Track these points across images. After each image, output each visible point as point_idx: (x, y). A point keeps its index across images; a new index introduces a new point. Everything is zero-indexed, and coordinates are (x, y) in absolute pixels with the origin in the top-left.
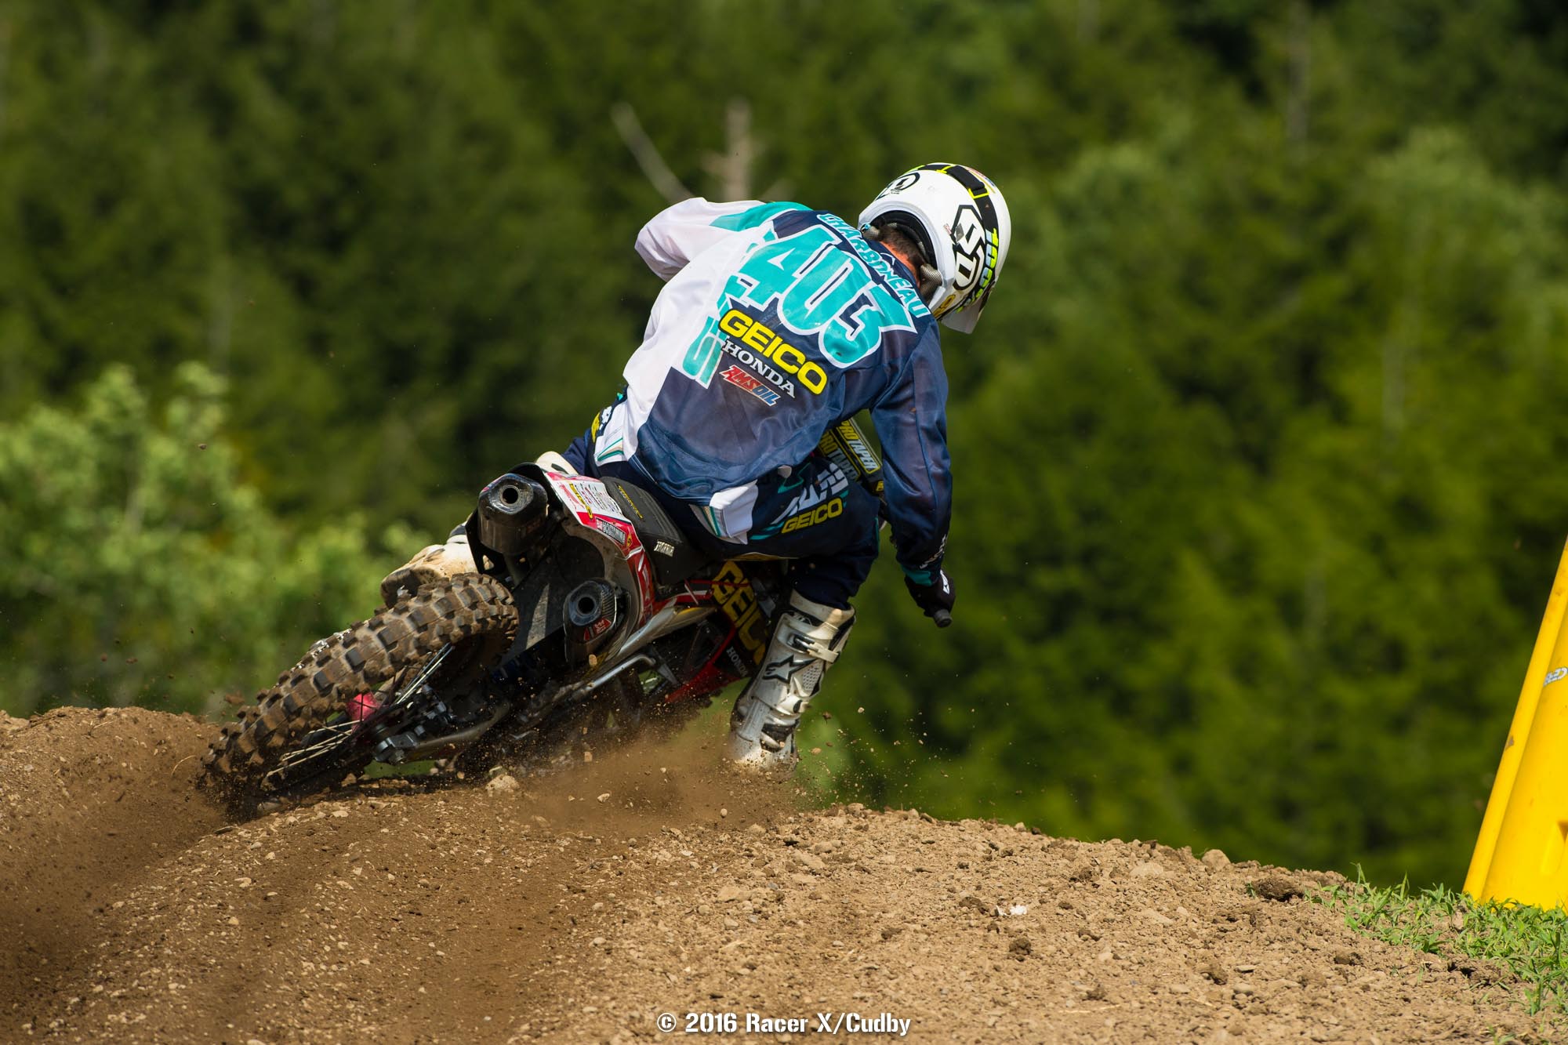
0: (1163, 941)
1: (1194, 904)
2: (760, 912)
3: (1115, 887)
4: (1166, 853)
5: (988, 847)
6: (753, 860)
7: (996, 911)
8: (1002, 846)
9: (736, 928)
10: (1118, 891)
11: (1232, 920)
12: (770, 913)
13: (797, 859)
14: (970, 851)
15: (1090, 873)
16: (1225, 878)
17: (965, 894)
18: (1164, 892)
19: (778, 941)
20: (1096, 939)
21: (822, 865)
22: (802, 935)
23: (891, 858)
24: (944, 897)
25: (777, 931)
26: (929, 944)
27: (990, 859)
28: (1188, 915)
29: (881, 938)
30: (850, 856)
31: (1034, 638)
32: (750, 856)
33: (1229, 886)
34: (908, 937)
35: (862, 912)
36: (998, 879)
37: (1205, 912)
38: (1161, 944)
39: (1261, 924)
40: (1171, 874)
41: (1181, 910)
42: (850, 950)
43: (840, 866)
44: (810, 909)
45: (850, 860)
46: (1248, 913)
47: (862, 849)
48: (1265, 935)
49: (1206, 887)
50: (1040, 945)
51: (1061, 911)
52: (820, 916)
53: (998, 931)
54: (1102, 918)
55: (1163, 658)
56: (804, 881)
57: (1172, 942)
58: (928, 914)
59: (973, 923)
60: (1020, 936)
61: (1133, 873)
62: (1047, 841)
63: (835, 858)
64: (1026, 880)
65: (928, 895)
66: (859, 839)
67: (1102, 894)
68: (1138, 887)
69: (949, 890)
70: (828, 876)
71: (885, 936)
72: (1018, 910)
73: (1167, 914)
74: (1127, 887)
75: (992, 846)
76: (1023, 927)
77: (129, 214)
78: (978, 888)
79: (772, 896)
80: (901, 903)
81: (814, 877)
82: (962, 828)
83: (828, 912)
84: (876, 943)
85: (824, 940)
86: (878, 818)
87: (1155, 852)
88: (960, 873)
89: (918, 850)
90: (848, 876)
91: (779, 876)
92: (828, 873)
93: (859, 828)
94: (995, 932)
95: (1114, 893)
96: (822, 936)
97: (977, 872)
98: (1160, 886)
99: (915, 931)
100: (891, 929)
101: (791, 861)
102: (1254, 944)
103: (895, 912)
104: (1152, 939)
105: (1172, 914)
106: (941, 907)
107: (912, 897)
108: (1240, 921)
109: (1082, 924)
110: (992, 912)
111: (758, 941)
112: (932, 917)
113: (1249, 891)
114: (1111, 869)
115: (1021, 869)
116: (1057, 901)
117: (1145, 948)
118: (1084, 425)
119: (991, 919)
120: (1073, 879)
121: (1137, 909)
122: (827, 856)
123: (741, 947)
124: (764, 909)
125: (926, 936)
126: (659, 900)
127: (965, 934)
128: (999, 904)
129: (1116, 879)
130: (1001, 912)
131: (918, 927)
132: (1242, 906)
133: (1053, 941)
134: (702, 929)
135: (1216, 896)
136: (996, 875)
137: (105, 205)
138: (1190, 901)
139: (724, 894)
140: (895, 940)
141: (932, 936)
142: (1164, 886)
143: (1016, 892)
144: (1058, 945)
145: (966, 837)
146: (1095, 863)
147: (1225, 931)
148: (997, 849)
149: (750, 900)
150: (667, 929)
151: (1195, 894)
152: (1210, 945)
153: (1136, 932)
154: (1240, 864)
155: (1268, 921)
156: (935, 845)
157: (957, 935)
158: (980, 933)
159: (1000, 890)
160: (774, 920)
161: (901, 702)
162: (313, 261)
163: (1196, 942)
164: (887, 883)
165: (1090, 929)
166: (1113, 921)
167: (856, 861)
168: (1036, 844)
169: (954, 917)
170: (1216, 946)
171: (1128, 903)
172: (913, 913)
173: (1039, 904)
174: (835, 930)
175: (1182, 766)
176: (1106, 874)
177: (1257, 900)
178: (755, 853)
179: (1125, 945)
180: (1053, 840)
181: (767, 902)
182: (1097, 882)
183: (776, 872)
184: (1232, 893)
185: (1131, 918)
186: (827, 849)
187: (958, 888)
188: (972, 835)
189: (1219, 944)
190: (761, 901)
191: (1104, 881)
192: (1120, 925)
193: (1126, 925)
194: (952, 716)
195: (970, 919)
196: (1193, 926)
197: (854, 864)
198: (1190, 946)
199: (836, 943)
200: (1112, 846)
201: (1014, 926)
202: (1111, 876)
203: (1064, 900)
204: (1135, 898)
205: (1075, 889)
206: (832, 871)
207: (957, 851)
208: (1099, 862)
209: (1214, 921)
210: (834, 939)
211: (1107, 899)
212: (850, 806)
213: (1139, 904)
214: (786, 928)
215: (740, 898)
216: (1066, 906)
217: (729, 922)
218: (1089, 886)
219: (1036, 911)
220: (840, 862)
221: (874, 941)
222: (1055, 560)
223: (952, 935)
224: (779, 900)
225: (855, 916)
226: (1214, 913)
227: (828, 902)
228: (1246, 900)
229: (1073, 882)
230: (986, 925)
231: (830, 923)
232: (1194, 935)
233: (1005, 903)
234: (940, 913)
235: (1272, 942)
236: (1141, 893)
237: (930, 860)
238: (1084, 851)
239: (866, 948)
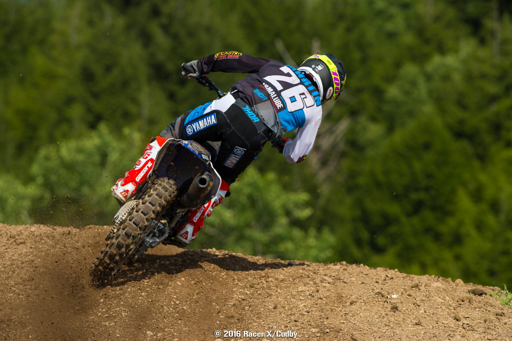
0: (441, 307)
1: (451, 296)
2: (311, 295)
3: (426, 290)
4: (443, 280)
5: (385, 276)
6: (309, 279)
7: (387, 296)
8: (390, 276)
9: (304, 300)
10: (427, 291)
11: (463, 301)
12: (315, 295)
13: (324, 279)
14: (380, 278)
15: (418, 285)
16: (461, 288)
17: (377, 291)
18: (442, 292)
19: (317, 304)
20: (419, 306)
21: (332, 281)
22: (324, 302)
23: (354, 279)
24: (371, 292)
25: (317, 301)
26: (365, 306)
27: (385, 280)
28: (449, 299)
29: (350, 304)
30: (341, 278)
31: (409, 215)
32: (309, 277)
33: (463, 290)
34: (358, 304)
35: (344, 296)
36: (388, 286)
37: (455, 298)
38: (440, 308)
39: (472, 302)
40: (444, 286)
41: (447, 298)
42: (340, 308)
43: (337, 281)
44: (328, 294)
45: (341, 279)
46: (468, 299)
47: (345, 276)
48: (473, 306)
49: (455, 290)
50: (401, 307)
51: (408, 297)
52: (330, 297)
53: (387, 303)
54: (421, 299)
55: (452, 222)
56: (326, 286)
57: (444, 307)
58: (365, 297)
59: (380, 300)
60: (395, 304)
61: (432, 285)
62: (405, 275)
63: (336, 279)
64: (397, 287)
65: (365, 291)
66: (344, 273)
67: (421, 292)
68: (433, 290)
69: (372, 290)
70: (333, 284)
71: (351, 304)
72: (394, 296)
73: (442, 299)
74: (429, 290)
75: (387, 276)
76: (395, 302)
77: (116, 72)
78: (382, 289)
79: (315, 290)
80: (357, 293)
81: (329, 284)
82: (377, 270)
83: (333, 296)
84: (348, 306)
85: (332, 304)
86: (350, 266)
87: (439, 279)
88: (376, 284)
89: (363, 277)
90: (340, 284)
91: (318, 284)
92: (333, 283)
93: (344, 269)
94: (386, 303)
95: (425, 292)
96: (331, 303)
97: (382, 284)
98: (440, 290)
99: (361, 302)
100: (353, 301)
101: (322, 279)
102: (470, 309)
103: (355, 296)
104: (437, 307)
105: (444, 299)
106: (369, 295)
107: (360, 291)
108: (466, 301)
109: (415, 301)
110: (386, 297)
111: (310, 304)
112: (366, 298)
113: (469, 292)
114: (425, 284)
115: (396, 283)
116: (407, 294)
117: (435, 309)
118: (427, 147)
119: (385, 299)
120: (412, 287)
121: (433, 297)
122: (333, 278)
123: (305, 306)
124: (313, 294)
125: (364, 304)
126: (279, 291)
127: (377, 303)
128: (388, 294)
129: (426, 287)
130: (389, 297)
131: (362, 301)
132: (467, 297)
133: (405, 306)
134: (293, 300)
135: (458, 293)
136: (388, 285)
137: (108, 69)
138: (449, 295)
139: (300, 289)
140: (354, 305)
141: (366, 304)
142: (442, 290)
143: (394, 291)
144: (407, 307)
145: (378, 273)
146: (420, 282)
147: (461, 305)
148: (388, 277)
149: (308, 291)
150: (281, 300)
151: (451, 292)
152: (456, 309)
153: (432, 304)
154: (467, 284)
155: (475, 302)
156: (368, 275)
157: (374, 304)
158: (382, 303)
159: (389, 290)
160: (316, 298)
161: (365, 235)
162: (175, 88)
163: (451, 308)
164: (353, 287)
165: (417, 303)
166: (425, 300)
167: (343, 279)
168: (401, 276)
169: (373, 298)
170: (458, 309)
171: (430, 295)
172: (360, 296)
173: (401, 295)
174: (336, 301)
175: (458, 258)
176: (423, 286)
177: (472, 295)
178: (310, 276)
179: (428, 308)
180: (407, 275)
181: (314, 292)
182: (420, 288)
183: (317, 282)
184: (464, 293)
185: (431, 300)
186: (334, 276)
187: (375, 289)
188: (381, 272)
189: (459, 308)
190: (312, 291)
191: (422, 288)
192: (427, 302)
193: (429, 302)
194: (381, 240)
195: (379, 299)
196: (450, 303)
197: (342, 280)
198: (449, 309)
199: (335, 305)
200: (426, 277)
201: (393, 301)
202: (425, 286)
203: (409, 293)
204: (432, 293)
205: (413, 290)
206: (335, 282)
207: (375, 277)
208: (421, 282)
209: (457, 301)
210: (335, 304)
211: (423, 293)
212: (342, 263)
213: (433, 295)
214: (320, 300)
215: (305, 290)
216: (410, 295)
217: (301, 298)
218: (417, 289)
219: (400, 297)
220: (338, 280)
221: (347, 305)
222: (417, 190)
223: (372, 304)
224: (318, 291)
225: (342, 297)
226: (457, 299)
227: (333, 292)
228: (468, 295)
229: (412, 288)
230: (384, 301)
231: (334, 299)
232: (451, 306)
233: (390, 294)
234: (369, 296)
235: (476, 308)
236: (434, 292)
237: (367, 281)
238: (416, 278)
239: (345, 307)
